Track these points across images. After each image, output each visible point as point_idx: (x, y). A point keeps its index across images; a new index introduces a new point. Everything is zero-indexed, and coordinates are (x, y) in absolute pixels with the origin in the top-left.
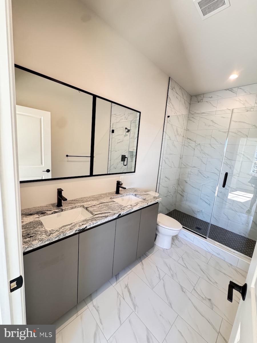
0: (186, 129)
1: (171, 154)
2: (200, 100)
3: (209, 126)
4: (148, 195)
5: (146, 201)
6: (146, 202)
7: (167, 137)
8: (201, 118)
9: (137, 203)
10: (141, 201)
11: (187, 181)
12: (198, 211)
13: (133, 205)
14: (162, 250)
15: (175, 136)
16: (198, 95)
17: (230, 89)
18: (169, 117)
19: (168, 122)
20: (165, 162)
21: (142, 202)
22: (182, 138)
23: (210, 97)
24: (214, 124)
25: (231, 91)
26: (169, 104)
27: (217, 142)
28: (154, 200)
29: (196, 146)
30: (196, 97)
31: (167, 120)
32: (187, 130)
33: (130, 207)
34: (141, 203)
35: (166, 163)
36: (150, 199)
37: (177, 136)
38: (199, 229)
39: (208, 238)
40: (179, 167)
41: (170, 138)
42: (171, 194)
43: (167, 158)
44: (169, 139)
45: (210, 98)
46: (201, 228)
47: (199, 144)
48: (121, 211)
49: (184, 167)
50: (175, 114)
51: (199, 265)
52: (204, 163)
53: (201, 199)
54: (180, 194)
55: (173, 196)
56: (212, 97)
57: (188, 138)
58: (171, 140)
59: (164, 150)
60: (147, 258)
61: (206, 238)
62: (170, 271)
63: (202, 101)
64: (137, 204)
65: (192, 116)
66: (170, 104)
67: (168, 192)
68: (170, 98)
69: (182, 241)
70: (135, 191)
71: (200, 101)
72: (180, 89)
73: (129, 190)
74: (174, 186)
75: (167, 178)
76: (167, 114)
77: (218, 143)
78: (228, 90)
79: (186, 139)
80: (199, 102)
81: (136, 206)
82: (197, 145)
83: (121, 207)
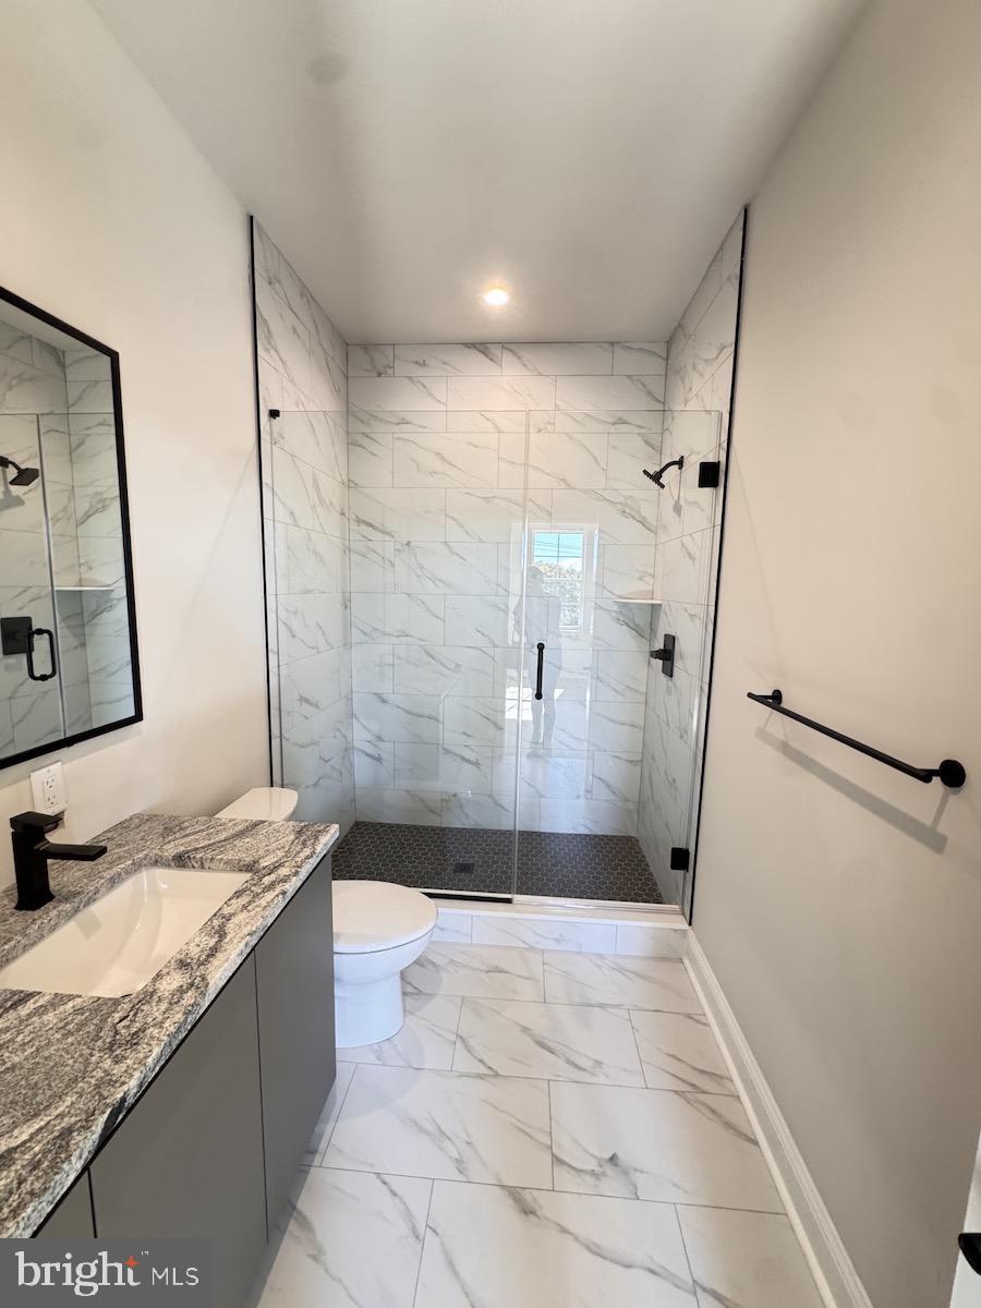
0: (346, 480)
1: (308, 592)
2: (385, 367)
3: (433, 473)
4: (263, 830)
5: (267, 880)
6: (272, 886)
7: (281, 514)
8: (399, 438)
9: (216, 923)
10: (238, 894)
11: (384, 697)
12: (445, 800)
13: (194, 951)
14: (372, 1058)
15: (313, 507)
16: (374, 345)
17: (481, 347)
18: (274, 414)
19: (273, 443)
20: (291, 632)
21: (244, 900)
22: (337, 516)
23: (416, 362)
24: (448, 466)
25: (483, 353)
26: (267, 350)
27: (467, 533)
28: (307, 851)
29: (399, 551)
30: (367, 353)
31: (268, 428)
32: (352, 485)
33: (176, 980)
34: (245, 907)
35: (294, 636)
36: (280, 854)
37: (319, 509)
38: (465, 868)
39: (517, 898)
40: (345, 645)
41: (294, 519)
42: (333, 768)
43: (295, 613)
44: (291, 522)
45: (417, 366)
46: (471, 861)
47: (408, 544)
48: (118, 1070)
49: (364, 638)
50: (297, 406)
51: (525, 1030)
52: (437, 617)
53: (447, 751)
54: (367, 755)
55: (341, 773)
56: (425, 365)
57: (359, 521)
58: (297, 526)
59: (279, 572)
60: (317, 1160)
61: (509, 901)
62: (442, 1149)
63: (390, 371)
64: (221, 934)
65: (366, 429)
66: (273, 352)
67: (322, 762)
68: (265, 321)
69: (430, 958)
70: (168, 831)
71: (382, 370)
72: (302, 295)
73: (118, 840)
74: (338, 730)
75: (307, 701)
76: (265, 402)
77: (470, 536)
78: (475, 348)
79: (354, 525)
80: (379, 375)
81: (220, 956)
82: (398, 547)
83: (103, 1020)
